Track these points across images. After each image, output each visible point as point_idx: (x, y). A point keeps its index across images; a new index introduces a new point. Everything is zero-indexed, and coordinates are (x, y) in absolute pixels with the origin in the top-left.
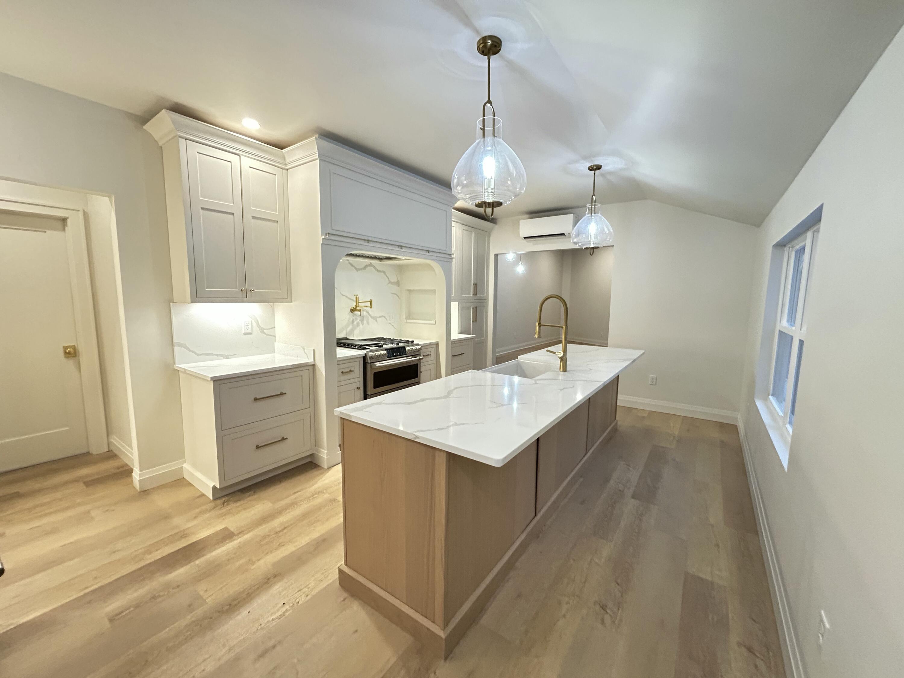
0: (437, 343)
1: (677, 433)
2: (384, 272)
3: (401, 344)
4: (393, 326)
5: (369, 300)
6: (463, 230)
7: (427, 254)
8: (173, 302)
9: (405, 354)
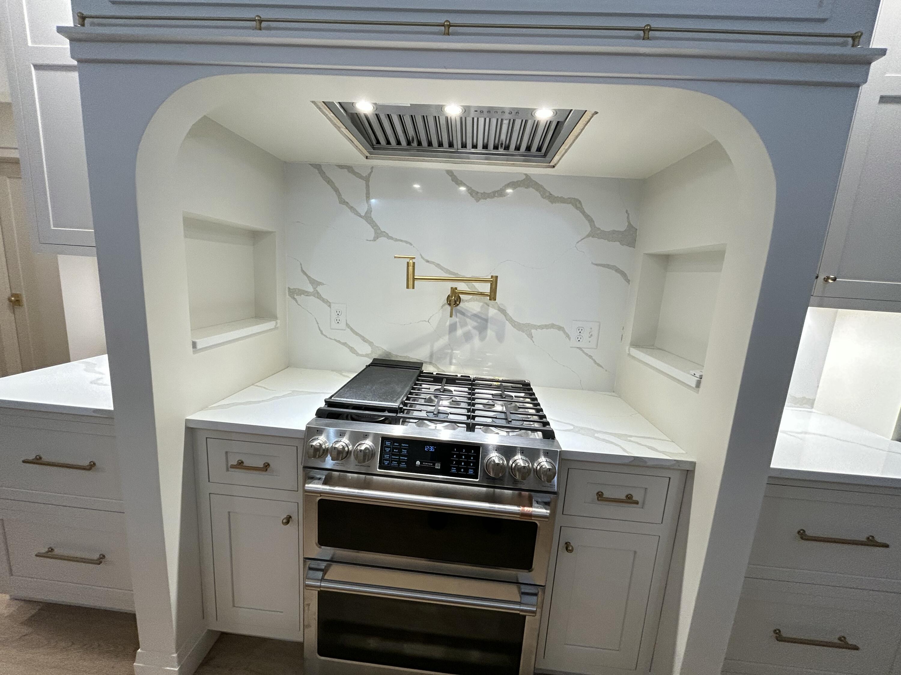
2: (576, 203)
3: (480, 435)
7: (639, 47)
9: (471, 472)
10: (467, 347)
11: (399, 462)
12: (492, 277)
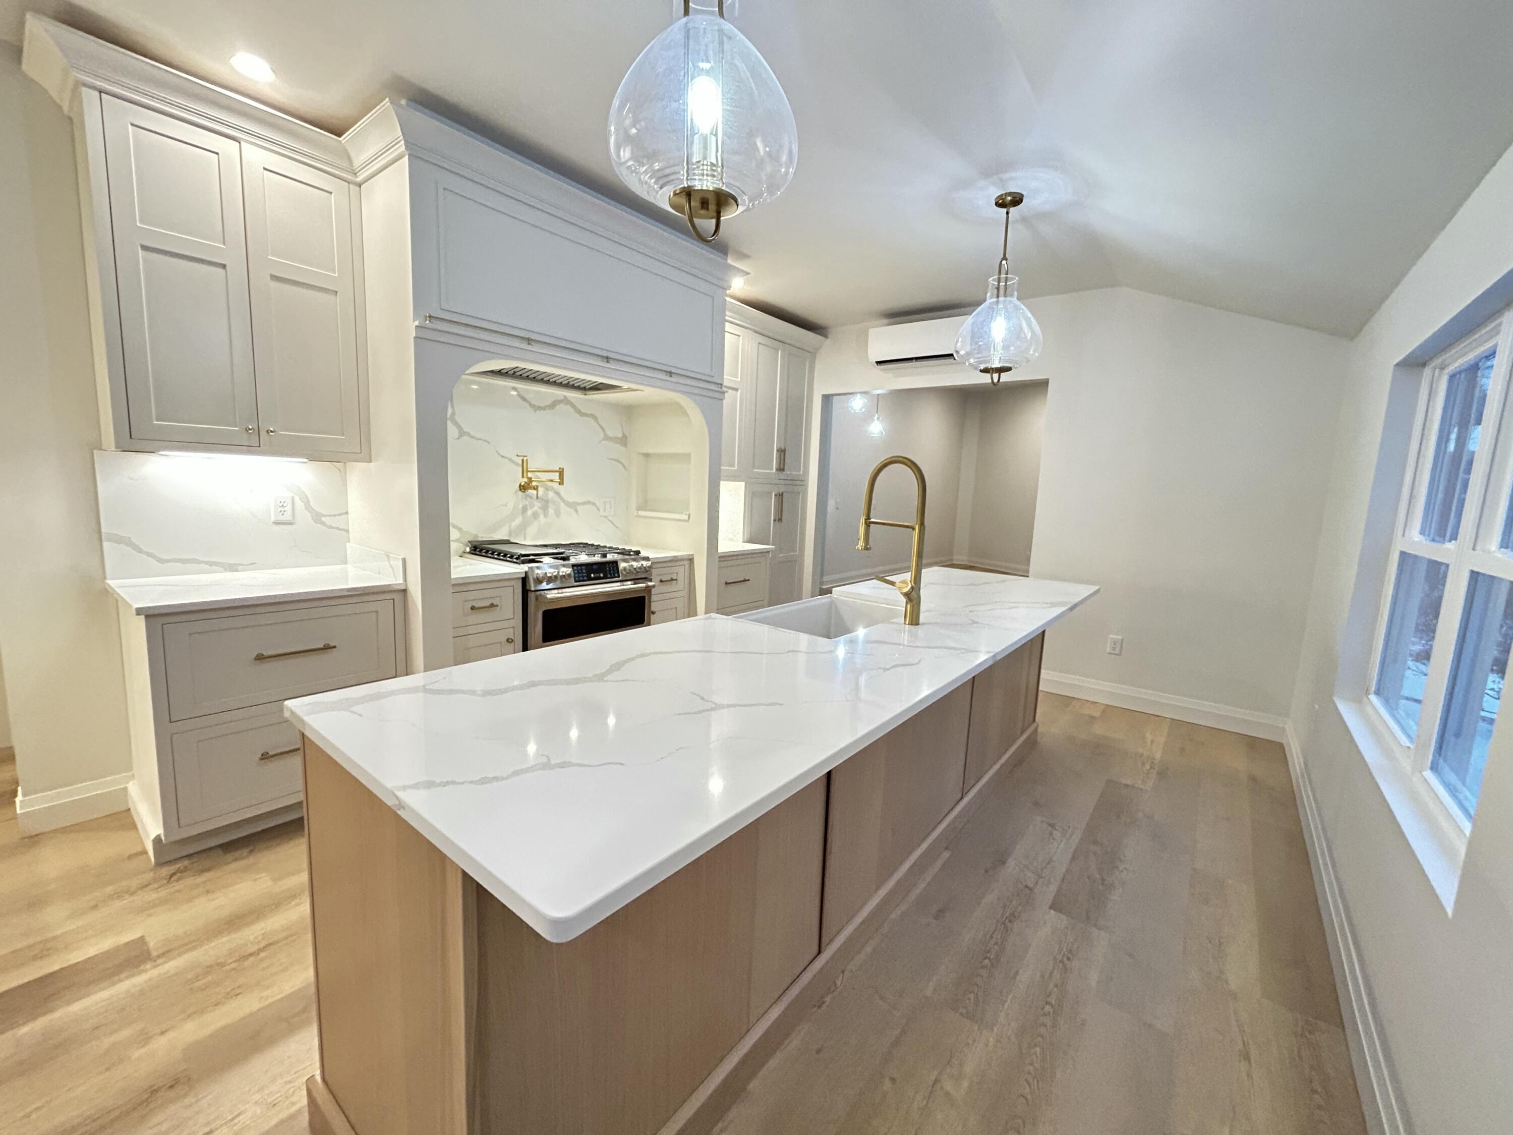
0: (691, 557)
1: (1158, 755)
2: (595, 418)
3: (610, 557)
4: (612, 522)
5: (558, 469)
6: (759, 343)
7: (668, 378)
8: (101, 449)
9: (616, 575)
10: (536, 523)
11: (583, 577)
12: (560, 468)
